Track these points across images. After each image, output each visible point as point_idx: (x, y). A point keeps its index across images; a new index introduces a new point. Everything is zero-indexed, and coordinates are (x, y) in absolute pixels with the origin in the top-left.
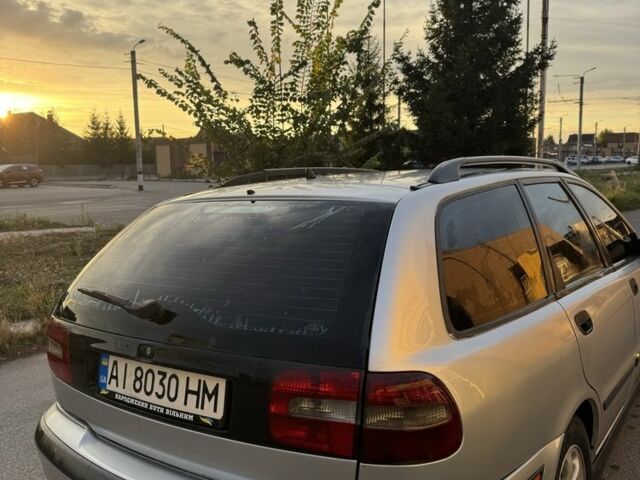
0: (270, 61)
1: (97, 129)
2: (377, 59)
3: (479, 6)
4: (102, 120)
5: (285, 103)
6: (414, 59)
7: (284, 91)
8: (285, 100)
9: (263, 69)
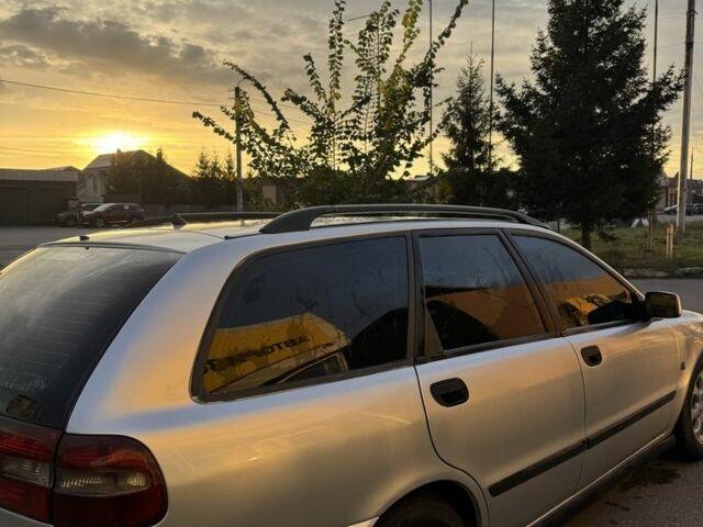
0: (328, 97)
1: (205, 168)
2: (479, 92)
3: (595, 32)
4: (210, 160)
5: (346, 142)
6: (518, 91)
7: (345, 129)
8: (345, 138)
9: (321, 105)
